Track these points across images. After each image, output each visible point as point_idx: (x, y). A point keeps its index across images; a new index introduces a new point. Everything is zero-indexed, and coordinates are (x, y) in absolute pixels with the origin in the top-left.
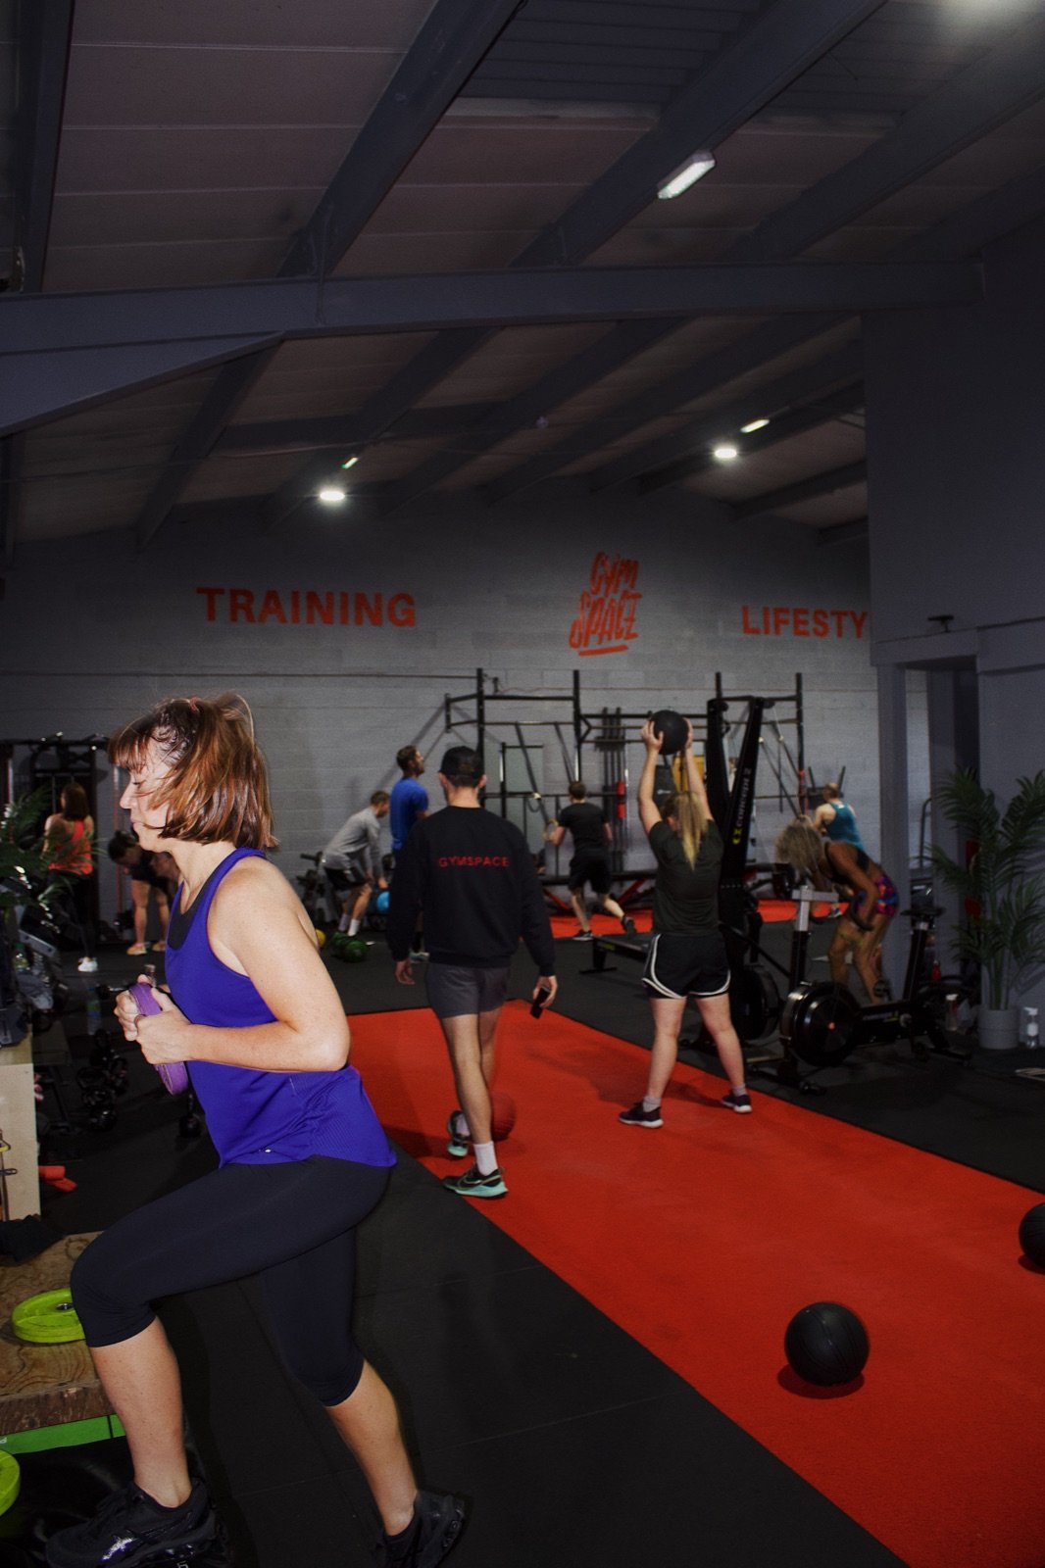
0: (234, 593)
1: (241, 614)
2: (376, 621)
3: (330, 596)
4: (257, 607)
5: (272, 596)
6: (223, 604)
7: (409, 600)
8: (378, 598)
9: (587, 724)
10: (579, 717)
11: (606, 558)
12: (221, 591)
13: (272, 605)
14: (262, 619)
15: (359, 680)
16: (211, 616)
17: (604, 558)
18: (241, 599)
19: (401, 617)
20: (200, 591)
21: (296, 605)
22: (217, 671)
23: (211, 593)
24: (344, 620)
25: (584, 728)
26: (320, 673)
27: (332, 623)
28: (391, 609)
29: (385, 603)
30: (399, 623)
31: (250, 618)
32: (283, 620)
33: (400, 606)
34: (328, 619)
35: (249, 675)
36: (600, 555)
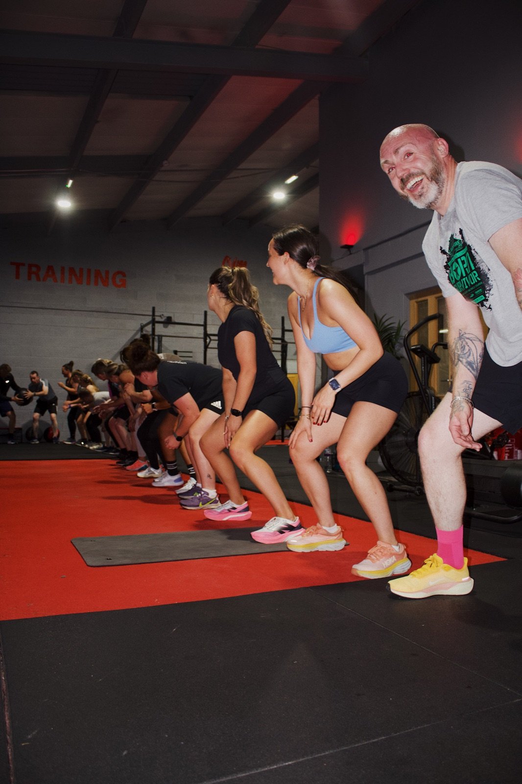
0: (30, 266)
1: (33, 277)
2: (106, 284)
3: (81, 270)
4: (42, 273)
5: (50, 268)
6: (24, 271)
7: (124, 275)
8: (107, 272)
9: (210, 338)
10: (206, 335)
11: (230, 259)
12: (23, 265)
13: (50, 273)
14: (44, 280)
15: (95, 314)
16: (18, 276)
17: (228, 259)
18: (34, 269)
19: (120, 284)
20: (12, 263)
21: (63, 273)
22: (18, 305)
23: (18, 265)
24: (88, 283)
25: (208, 341)
26: (74, 309)
27: (82, 284)
28: (114, 278)
29: (110, 276)
30: (119, 286)
31: (38, 279)
32: (56, 281)
33: (118, 278)
34: (80, 281)
35: (36, 308)
36: (227, 257)
